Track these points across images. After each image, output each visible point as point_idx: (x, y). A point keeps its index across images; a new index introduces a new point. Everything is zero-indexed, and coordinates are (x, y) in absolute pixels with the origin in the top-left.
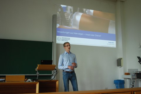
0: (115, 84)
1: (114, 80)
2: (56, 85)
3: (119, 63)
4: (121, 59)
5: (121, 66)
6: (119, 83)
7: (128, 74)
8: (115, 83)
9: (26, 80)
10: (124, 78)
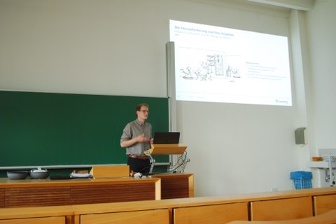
0: (292, 181)
1: (291, 173)
2: (188, 184)
3: (300, 137)
4: (305, 129)
5: (304, 143)
6: (301, 178)
7: (320, 159)
8: (292, 178)
9: (131, 174)
10: (313, 168)
